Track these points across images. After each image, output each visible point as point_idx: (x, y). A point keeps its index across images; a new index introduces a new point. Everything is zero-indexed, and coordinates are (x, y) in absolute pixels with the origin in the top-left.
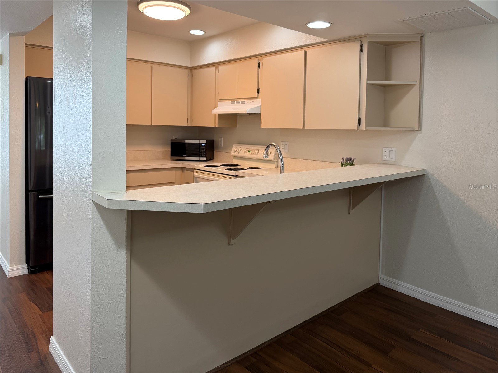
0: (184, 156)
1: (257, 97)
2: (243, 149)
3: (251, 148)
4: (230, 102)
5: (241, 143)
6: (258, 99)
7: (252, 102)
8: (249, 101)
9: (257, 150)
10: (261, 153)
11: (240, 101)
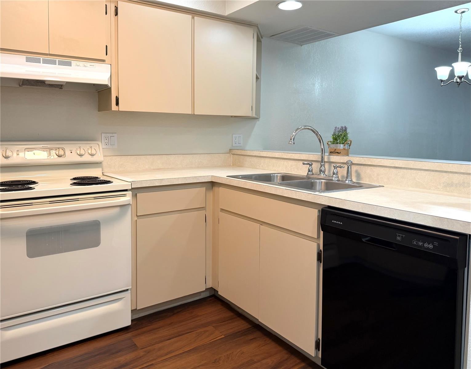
3: (40, 146)
6: (104, 63)
7: (90, 65)
8: (81, 63)
9: (59, 148)
10: (71, 152)
11: (57, 60)
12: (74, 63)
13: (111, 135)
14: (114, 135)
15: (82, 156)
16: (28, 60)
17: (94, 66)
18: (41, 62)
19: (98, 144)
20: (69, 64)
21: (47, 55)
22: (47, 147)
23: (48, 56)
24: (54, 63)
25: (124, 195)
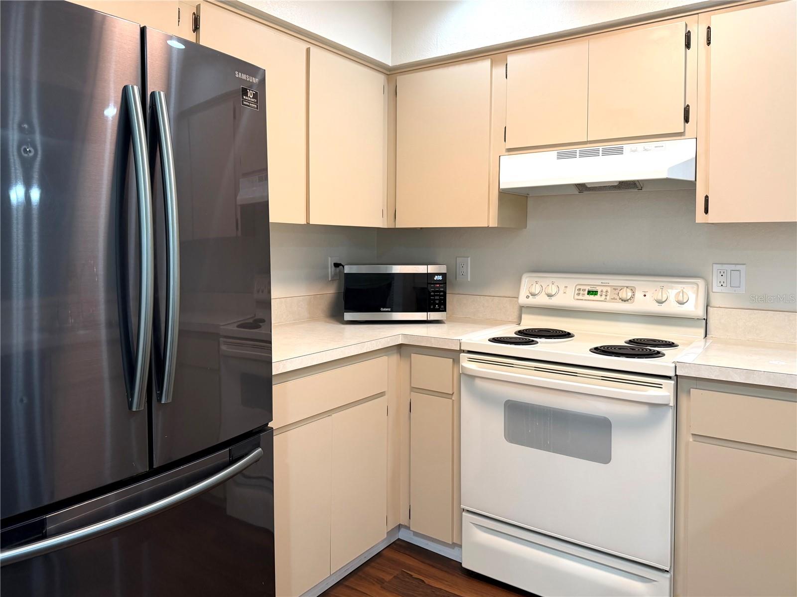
0: (385, 309)
1: (681, 134)
2: (566, 287)
3: (598, 282)
4: (552, 154)
5: (539, 269)
6: (683, 137)
7: (656, 147)
8: (640, 146)
9: (627, 287)
10: (645, 296)
11: (601, 148)
12: (627, 147)
13: (733, 267)
14: (738, 267)
15: (662, 303)
16: (560, 156)
17: (662, 146)
18: (578, 156)
19: (698, 285)
20: (620, 151)
21: (586, 144)
22: (607, 284)
23: (589, 145)
24: (595, 153)
25: (659, 386)
